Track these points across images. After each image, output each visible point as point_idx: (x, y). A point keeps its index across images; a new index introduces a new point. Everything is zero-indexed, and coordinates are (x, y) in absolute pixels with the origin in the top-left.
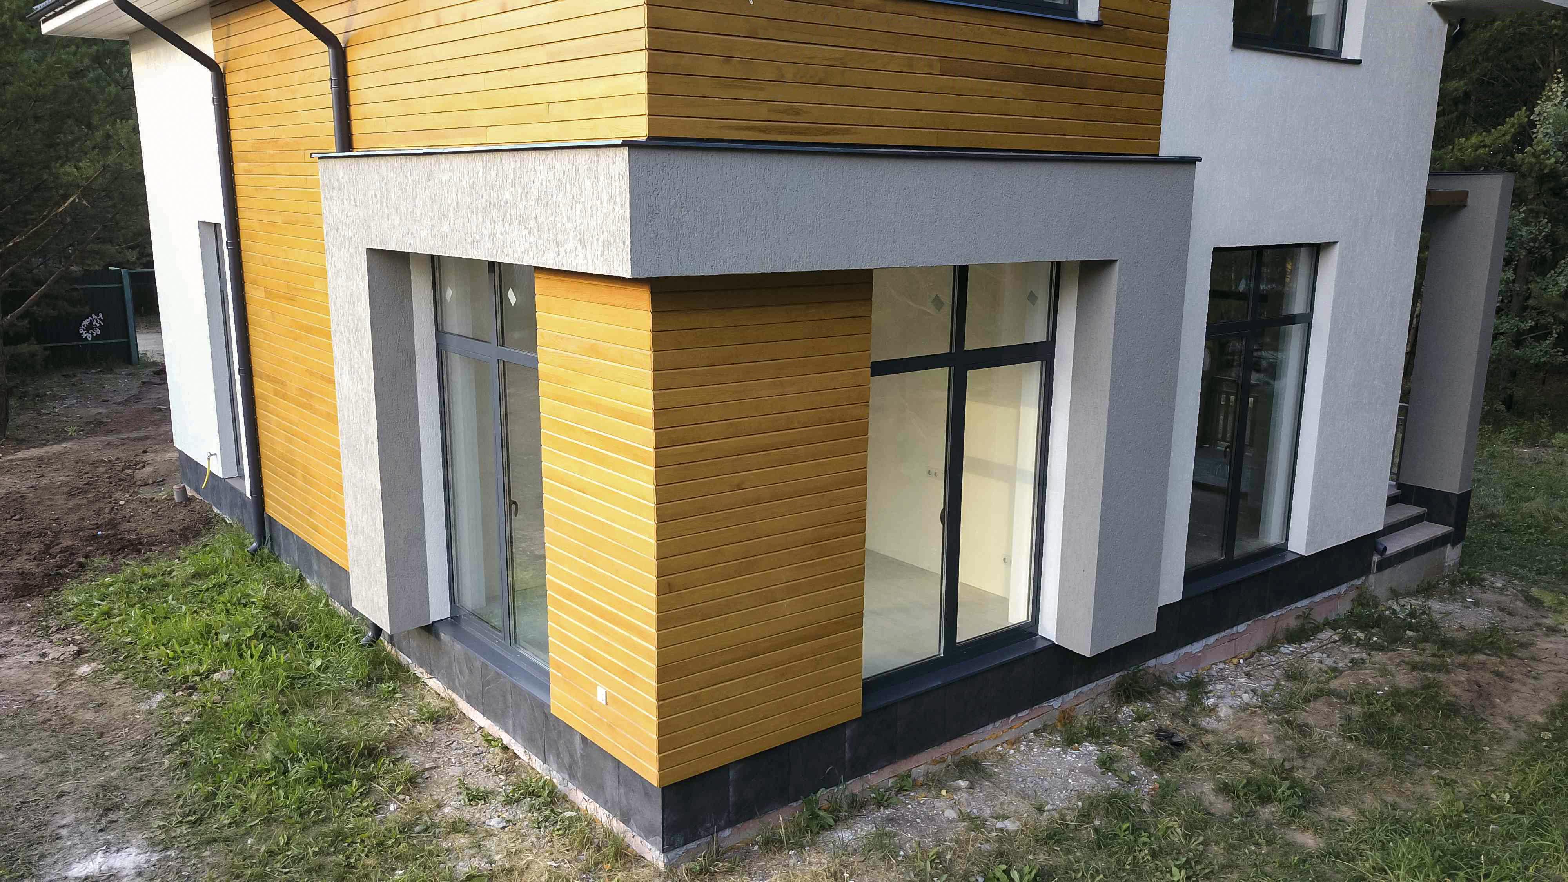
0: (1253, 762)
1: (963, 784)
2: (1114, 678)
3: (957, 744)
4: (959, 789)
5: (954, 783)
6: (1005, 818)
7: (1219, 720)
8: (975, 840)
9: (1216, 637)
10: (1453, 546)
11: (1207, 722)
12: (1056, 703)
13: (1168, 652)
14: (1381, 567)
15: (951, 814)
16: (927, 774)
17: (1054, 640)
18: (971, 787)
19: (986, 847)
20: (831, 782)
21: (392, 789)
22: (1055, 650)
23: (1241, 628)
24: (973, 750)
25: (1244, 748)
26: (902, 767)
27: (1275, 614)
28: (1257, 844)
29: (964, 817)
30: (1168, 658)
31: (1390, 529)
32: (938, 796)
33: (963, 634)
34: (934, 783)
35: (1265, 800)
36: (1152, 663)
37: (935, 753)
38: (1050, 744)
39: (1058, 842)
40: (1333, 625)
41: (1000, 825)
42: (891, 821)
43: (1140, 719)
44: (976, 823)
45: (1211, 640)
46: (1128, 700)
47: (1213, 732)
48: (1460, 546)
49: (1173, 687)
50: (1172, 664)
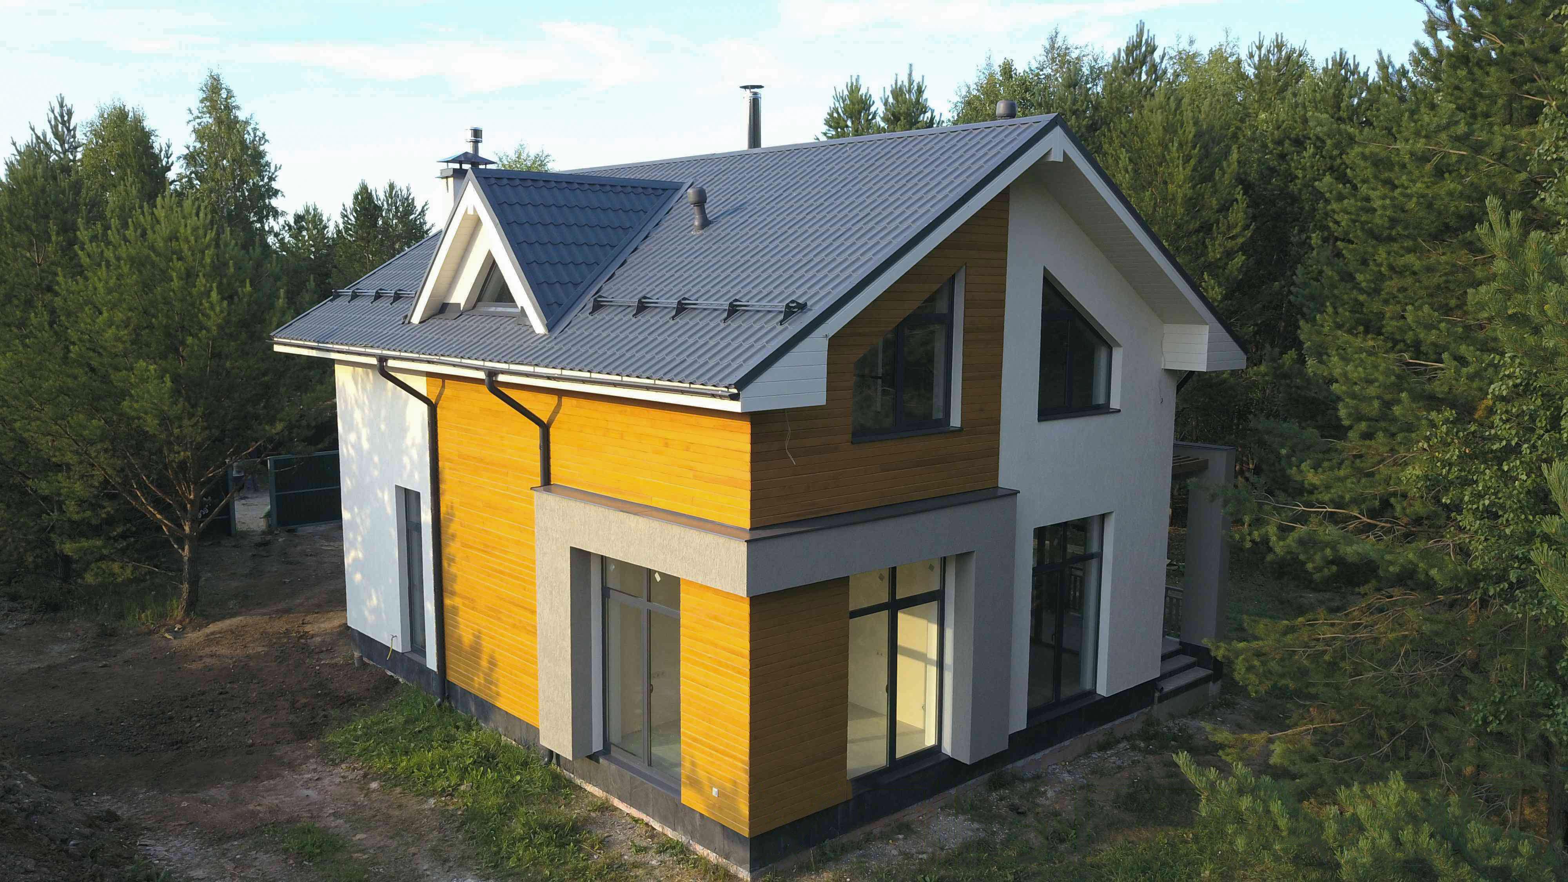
0: (1059, 822)
1: (901, 836)
2: (986, 776)
3: (896, 816)
4: (899, 839)
5: (896, 837)
6: (923, 853)
7: (1047, 799)
8: (907, 865)
9: (1050, 749)
10: (1214, 682)
11: (1041, 801)
12: (953, 791)
13: (1020, 759)
14: (1161, 700)
15: (895, 852)
16: (881, 832)
17: (950, 754)
18: (905, 839)
19: (913, 867)
20: (832, 837)
21: (593, 847)
22: (951, 761)
23: (1067, 743)
24: (906, 819)
25: (1056, 814)
26: (867, 828)
27: (1088, 733)
28: (1055, 863)
29: (901, 853)
30: (1020, 763)
31: (1163, 677)
32: (888, 844)
33: (900, 753)
34: (885, 837)
35: (1062, 841)
36: (1010, 766)
37: (886, 820)
38: (949, 815)
39: (950, 865)
40: (1126, 738)
41: (920, 856)
42: (863, 856)
43: (1002, 799)
44: (908, 856)
45: (1047, 751)
46: (996, 789)
47: (1043, 806)
48: (1219, 682)
49: (1023, 780)
50: (1023, 767)
